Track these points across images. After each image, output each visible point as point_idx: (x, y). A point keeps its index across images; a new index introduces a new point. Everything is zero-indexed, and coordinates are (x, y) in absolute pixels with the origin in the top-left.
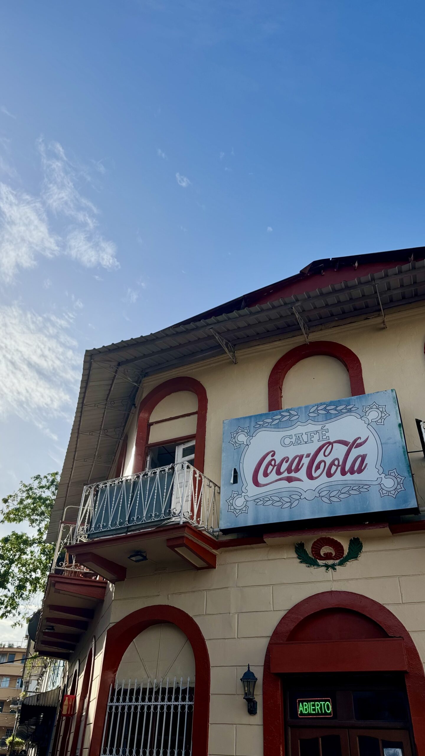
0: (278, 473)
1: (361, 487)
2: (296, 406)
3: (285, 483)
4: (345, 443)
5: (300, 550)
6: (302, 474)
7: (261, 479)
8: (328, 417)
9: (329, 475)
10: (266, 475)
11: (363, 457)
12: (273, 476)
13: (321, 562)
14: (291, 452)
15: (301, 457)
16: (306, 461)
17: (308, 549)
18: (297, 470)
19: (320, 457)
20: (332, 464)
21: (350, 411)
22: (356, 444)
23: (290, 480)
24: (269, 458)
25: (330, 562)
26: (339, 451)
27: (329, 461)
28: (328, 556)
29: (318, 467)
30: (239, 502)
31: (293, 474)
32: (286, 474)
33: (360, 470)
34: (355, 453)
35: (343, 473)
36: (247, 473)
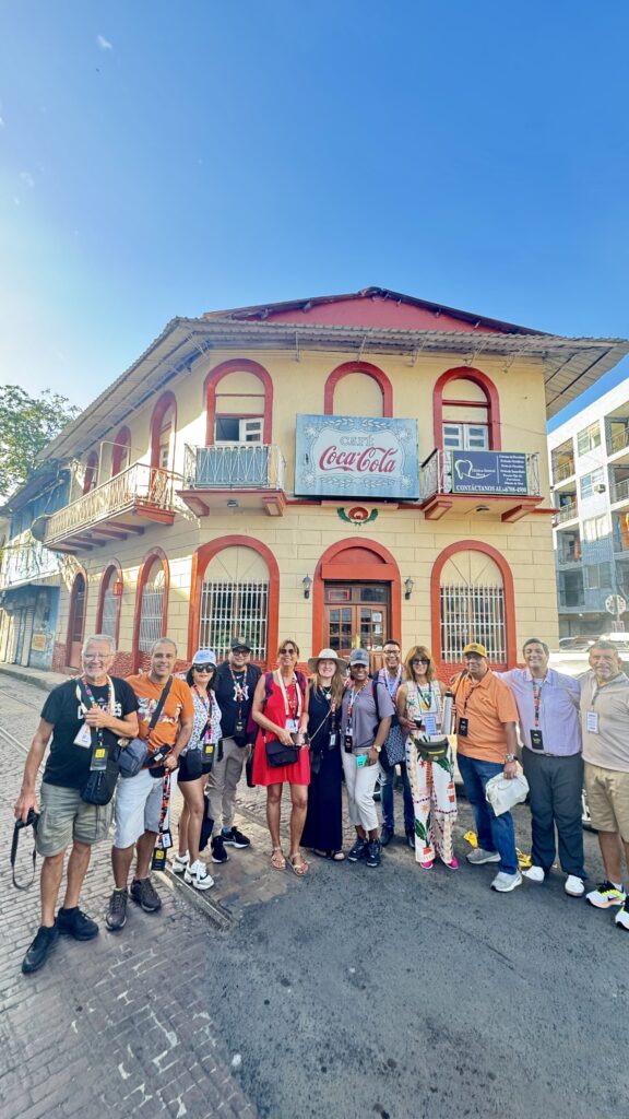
0: (338, 462)
1: (390, 482)
2: (353, 415)
3: (342, 470)
4: (384, 451)
5: (341, 511)
6: (354, 466)
7: (325, 464)
8: (374, 429)
9: (371, 470)
10: (329, 462)
11: (393, 462)
12: (334, 464)
13: (353, 521)
14: (348, 450)
15: (354, 455)
16: (357, 458)
17: (347, 512)
18: (351, 463)
19: (367, 457)
20: (374, 463)
21: (388, 428)
22: (390, 452)
23: (345, 469)
24: (331, 451)
25: (358, 521)
26: (379, 455)
27: (372, 460)
28: (358, 518)
29: (364, 464)
30: (310, 478)
31: (347, 466)
32: (343, 465)
33: (390, 471)
34: (389, 458)
35: (380, 470)
36: (316, 457)
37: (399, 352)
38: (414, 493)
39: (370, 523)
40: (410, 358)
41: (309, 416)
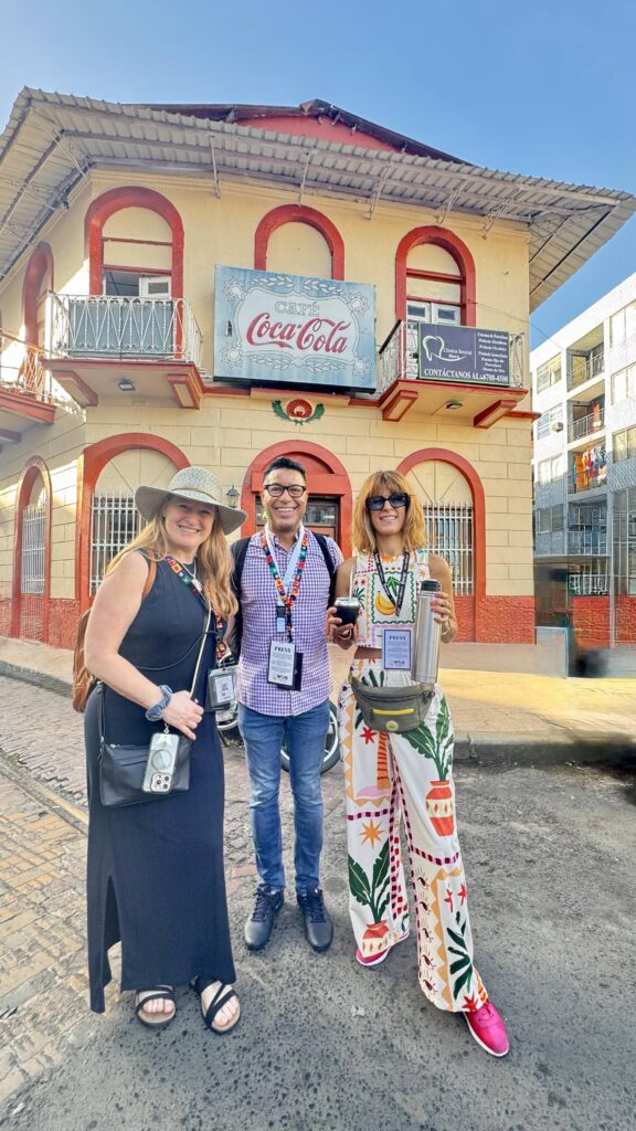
0: (272, 336)
1: (340, 365)
2: (292, 274)
3: (278, 346)
4: (332, 324)
5: (277, 404)
6: (293, 342)
7: (254, 336)
8: (320, 294)
9: (316, 348)
10: (260, 335)
11: (345, 340)
12: (266, 338)
13: (292, 418)
14: (286, 320)
15: (293, 327)
16: (297, 331)
17: (284, 406)
18: (289, 337)
19: (310, 331)
20: (319, 339)
21: (339, 294)
22: (340, 327)
23: (282, 345)
24: (263, 320)
25: (299, 419)
26: (326, 330)
27: (317, 336)
28: (299, 414)
29: (307, 339)
30: (234, 355)
31: (285, 341)
32: (278, 339)
33: (340, 351)
34: (338, 334)
35: (327, 349)
36: (242, 326)
37: (354, 197)
38: (370, 382)
39: (315, 422)
40: (366, 207)
41: (233, 269)
